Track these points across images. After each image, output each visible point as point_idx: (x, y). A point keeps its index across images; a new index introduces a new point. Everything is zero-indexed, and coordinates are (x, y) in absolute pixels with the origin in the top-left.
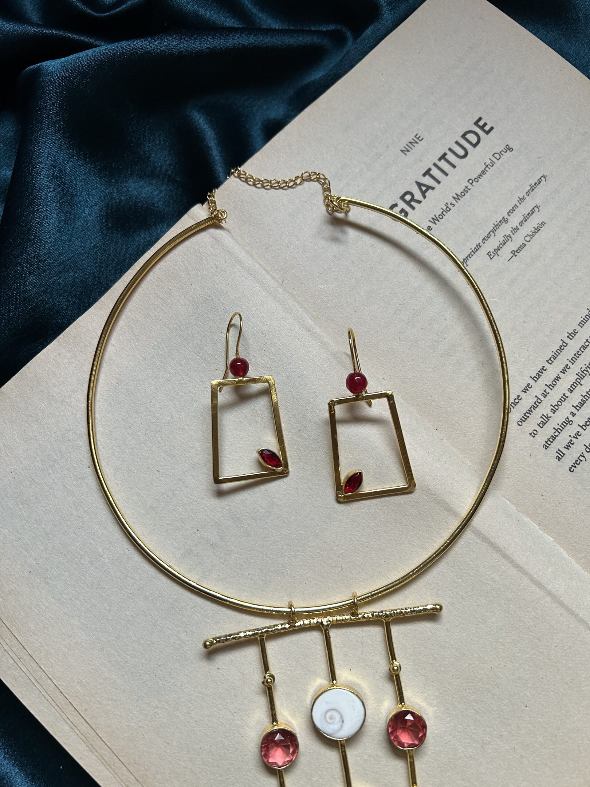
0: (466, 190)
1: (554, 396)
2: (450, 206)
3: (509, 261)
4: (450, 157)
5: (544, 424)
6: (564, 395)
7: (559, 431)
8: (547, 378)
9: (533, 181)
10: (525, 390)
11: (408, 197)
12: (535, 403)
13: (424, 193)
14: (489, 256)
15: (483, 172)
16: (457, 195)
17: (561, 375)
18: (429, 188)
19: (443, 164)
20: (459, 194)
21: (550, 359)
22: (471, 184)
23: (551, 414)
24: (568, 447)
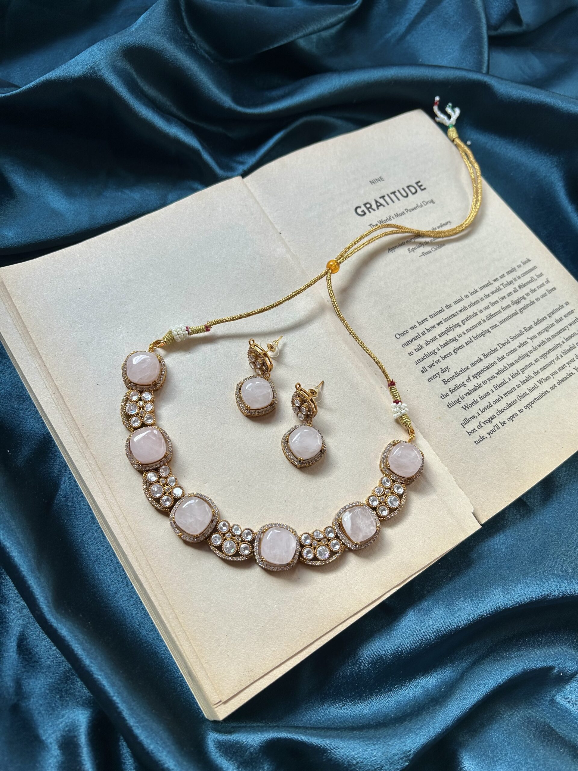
0: (403, 214)
1: (429, 336)
2: (391, 218)
3: (420, 256)
4: (398, 194)
5: (419, 350)
6: (435, 337)
7: (427, 356)
8: (428, 325)
9: (444, 222)
10: (412, 328)
11: (368, 206)
12: (416, 337)
13: (378, 207)
14: (409, 250)
15: (415, 208)
16: (397, 214)
17: (436, 326)
18: (381, 205)
19: (392, 196)
20: (399, 214)
21: (432, 315)
22: (407, 212)
23: (424, 345)
24: (430, 367)
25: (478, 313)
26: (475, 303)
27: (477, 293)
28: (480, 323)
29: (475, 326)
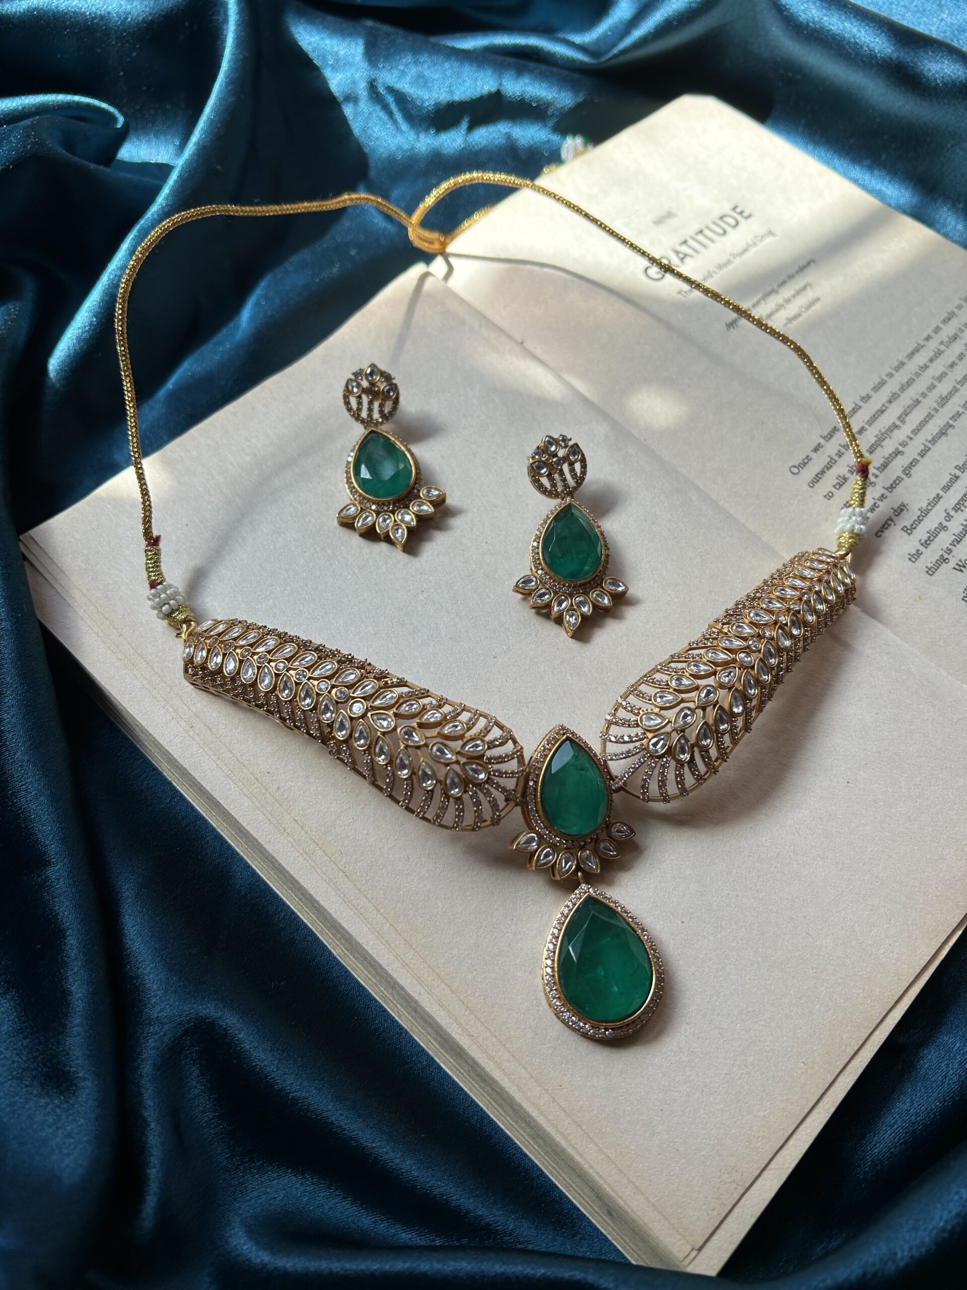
0: (728, 262)
3: (785, 325)
4: (707, 232)
5: (841, 485)
9: (803, 262)
10: (816, 450)
12: (828, 463)
15: (746, 250)
16: (719, 265)
19: (700, 237)
23: (848, 475)
25: (920, 399)
26: (910, 383)
27: (906, 367)
28: (930, 416)
29: (924, 423)
